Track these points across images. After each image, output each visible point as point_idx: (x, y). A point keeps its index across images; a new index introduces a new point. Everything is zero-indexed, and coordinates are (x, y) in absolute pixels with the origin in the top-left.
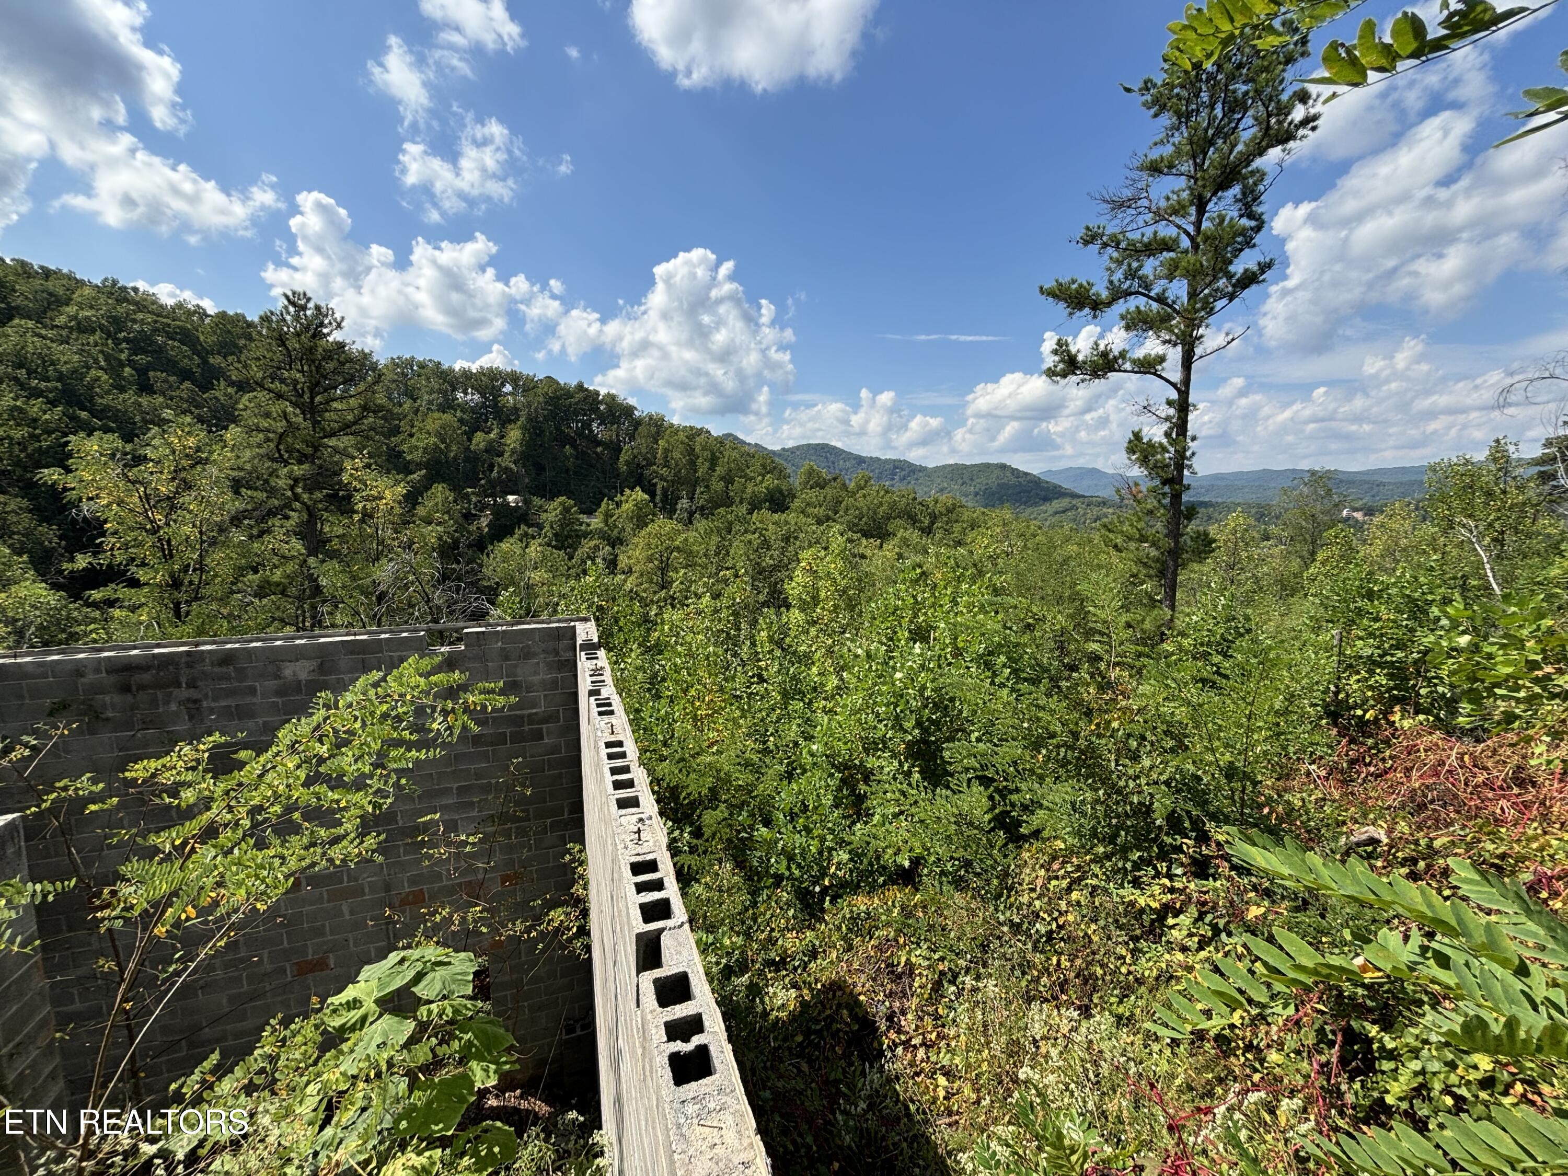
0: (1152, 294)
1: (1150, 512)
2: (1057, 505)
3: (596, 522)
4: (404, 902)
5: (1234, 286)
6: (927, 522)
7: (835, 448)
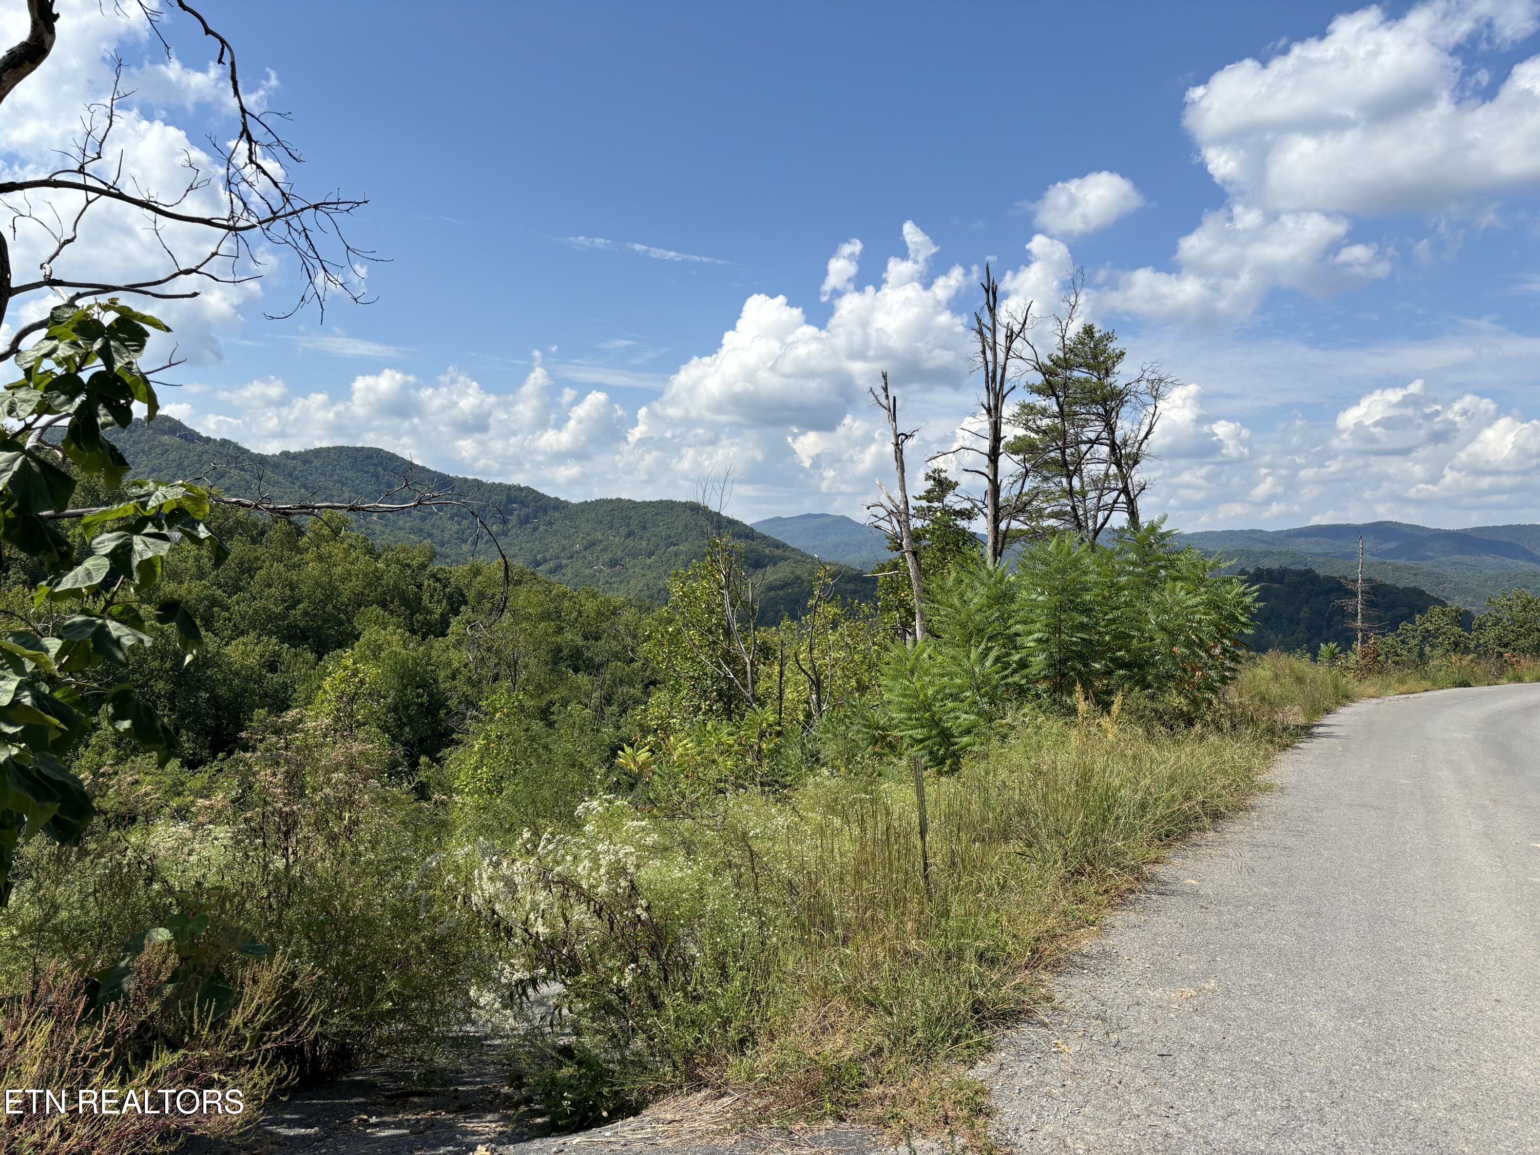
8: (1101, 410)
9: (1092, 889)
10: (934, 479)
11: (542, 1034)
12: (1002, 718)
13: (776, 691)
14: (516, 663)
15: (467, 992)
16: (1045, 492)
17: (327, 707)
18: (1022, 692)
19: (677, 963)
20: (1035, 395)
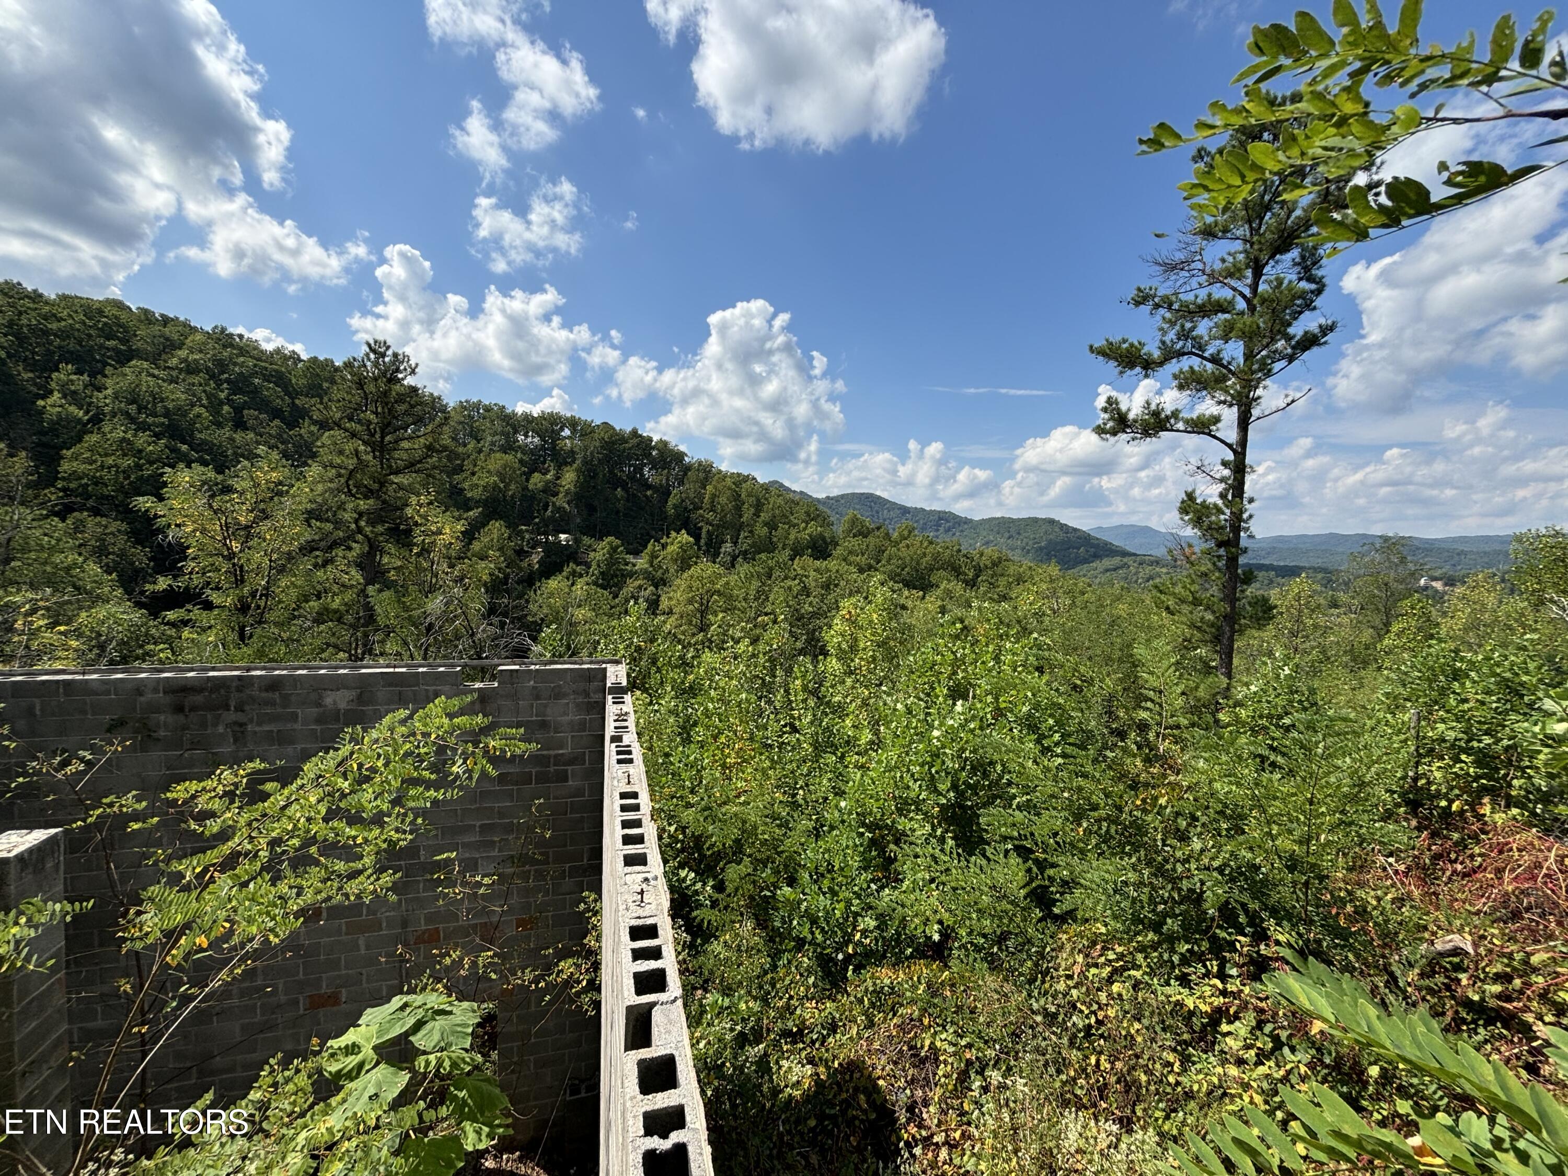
0: (1206, 354)
1: (1205, 575)
2: (1107, 563)
3: (641, 563)
4: (420, 940)
5: (1293, 348)
6: (971, 574)
7: (879, 497)
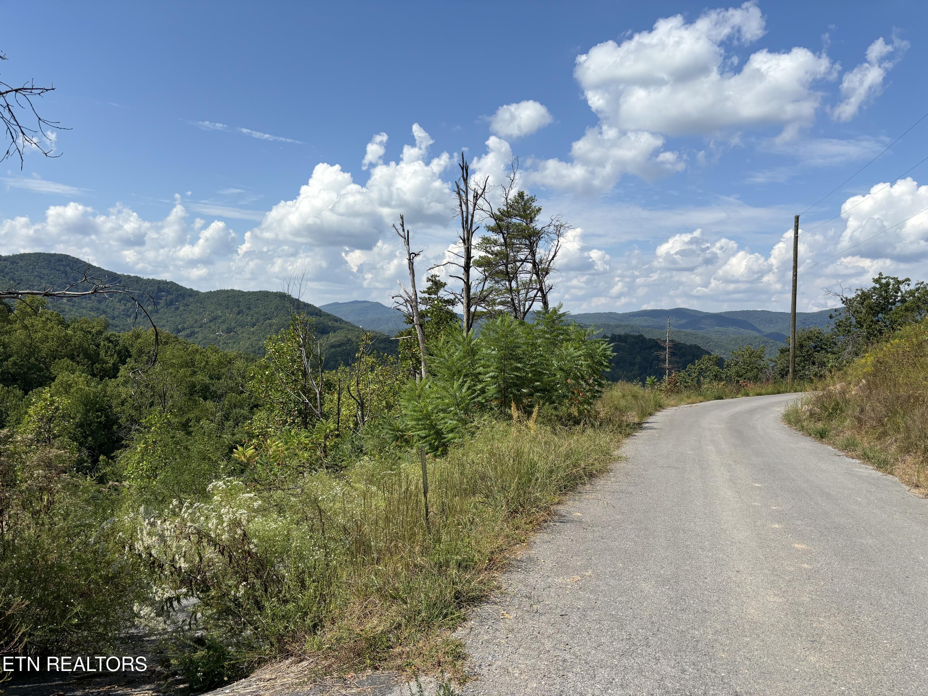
8: (528, 242)
9: (523, 521)
10: (432, 281)
11: (183, 631)
12: (472, 422)
13: (336, 410)
14: (165, 395)
15: (132, 609)
16: (496, 289)
17: (32, 426)
18: (482, 407)
19: (273, 580)
20: (491, 232)
